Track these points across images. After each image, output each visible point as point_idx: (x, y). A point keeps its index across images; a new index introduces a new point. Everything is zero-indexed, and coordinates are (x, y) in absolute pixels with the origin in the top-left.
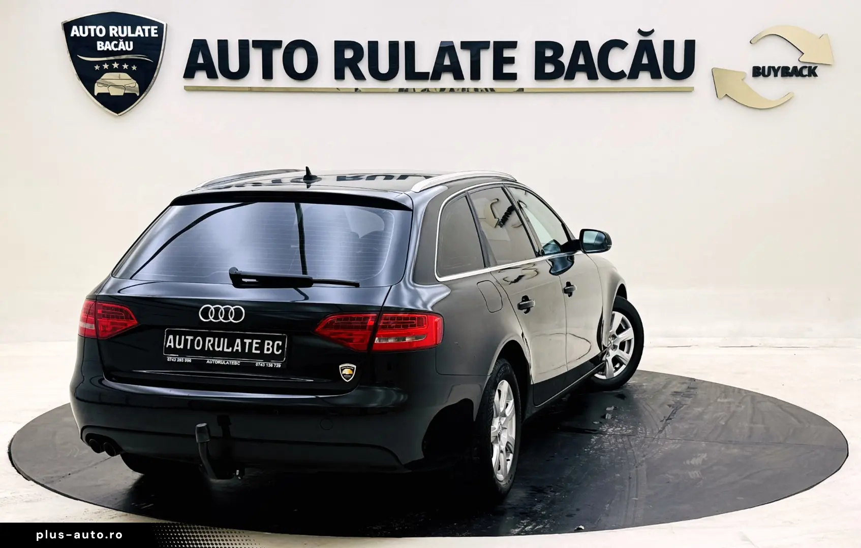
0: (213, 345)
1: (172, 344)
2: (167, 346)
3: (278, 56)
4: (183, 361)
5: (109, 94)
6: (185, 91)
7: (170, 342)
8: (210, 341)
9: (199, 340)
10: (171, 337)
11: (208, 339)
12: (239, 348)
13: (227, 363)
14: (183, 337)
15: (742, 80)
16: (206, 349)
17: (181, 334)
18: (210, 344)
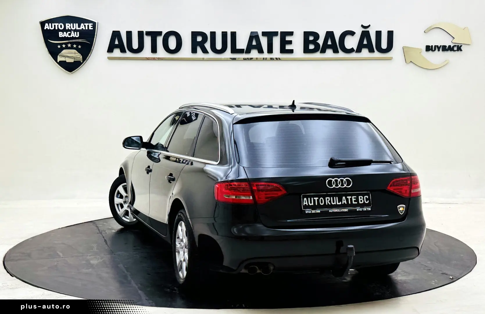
0: (330, 201)
1: (307, 203)
2: (304, 205)
3: (160, 40)
4: (315, 212)
5: (66, 61)
6: (108, 59)
7: (305, 202)
8: (328, 199)
9: (322, 200)
10: (305, 199)
11: (326, 198)
12: (345, 202)
13: (341, 211)
14: (312, 199)
15: (420, 53)
16: (327, 204)
17: (311, 197)
18: (328, 201)
